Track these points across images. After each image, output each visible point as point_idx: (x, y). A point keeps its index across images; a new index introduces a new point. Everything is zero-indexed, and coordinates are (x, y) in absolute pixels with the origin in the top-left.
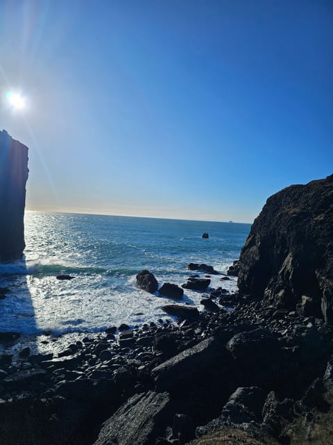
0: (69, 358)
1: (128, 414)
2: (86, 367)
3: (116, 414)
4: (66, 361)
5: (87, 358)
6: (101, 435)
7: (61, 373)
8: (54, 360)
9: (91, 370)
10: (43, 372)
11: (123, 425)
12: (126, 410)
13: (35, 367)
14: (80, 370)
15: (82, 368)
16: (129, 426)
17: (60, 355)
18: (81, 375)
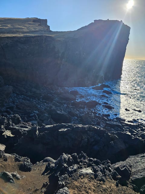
0: (132, 124)
1: (142, 159)
2: (139, 131)
3: (137, 156)
4: (130, 124)
5: (140, 127)
6: (127, 160)
7: (127, 128)
8: (125, 122)
9: (141, 133)
10: (120, 125)
11: (138, 162)
12: (142, 157)
13: (118, 122)
14: (136, 131)
15: (137, 130)
16: (140, 165)
17: (128, 121)
18: (136, 133)
